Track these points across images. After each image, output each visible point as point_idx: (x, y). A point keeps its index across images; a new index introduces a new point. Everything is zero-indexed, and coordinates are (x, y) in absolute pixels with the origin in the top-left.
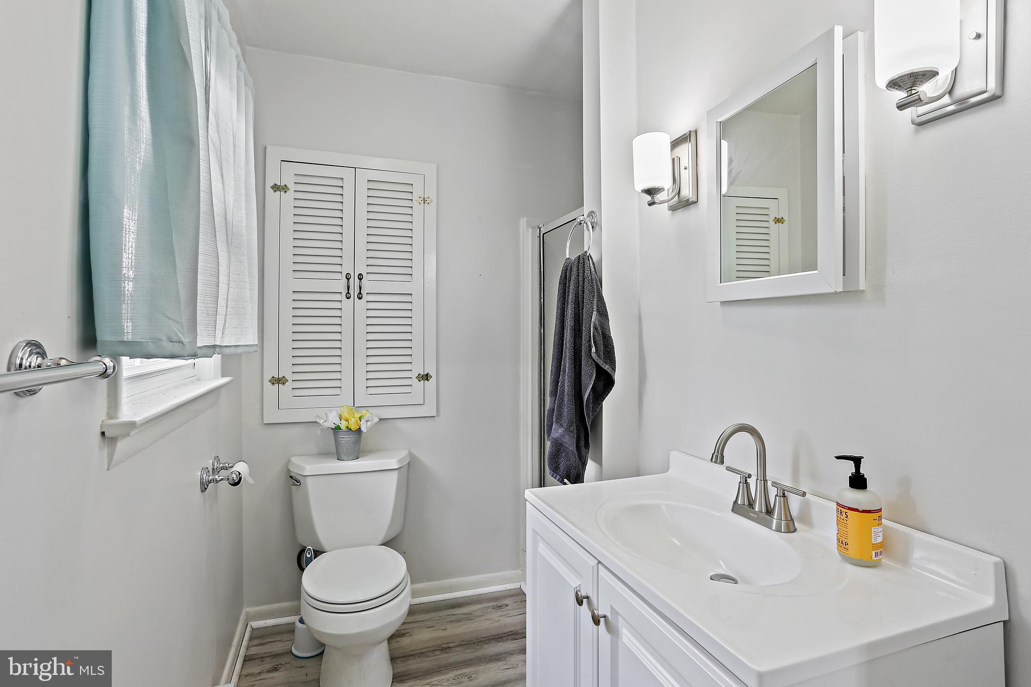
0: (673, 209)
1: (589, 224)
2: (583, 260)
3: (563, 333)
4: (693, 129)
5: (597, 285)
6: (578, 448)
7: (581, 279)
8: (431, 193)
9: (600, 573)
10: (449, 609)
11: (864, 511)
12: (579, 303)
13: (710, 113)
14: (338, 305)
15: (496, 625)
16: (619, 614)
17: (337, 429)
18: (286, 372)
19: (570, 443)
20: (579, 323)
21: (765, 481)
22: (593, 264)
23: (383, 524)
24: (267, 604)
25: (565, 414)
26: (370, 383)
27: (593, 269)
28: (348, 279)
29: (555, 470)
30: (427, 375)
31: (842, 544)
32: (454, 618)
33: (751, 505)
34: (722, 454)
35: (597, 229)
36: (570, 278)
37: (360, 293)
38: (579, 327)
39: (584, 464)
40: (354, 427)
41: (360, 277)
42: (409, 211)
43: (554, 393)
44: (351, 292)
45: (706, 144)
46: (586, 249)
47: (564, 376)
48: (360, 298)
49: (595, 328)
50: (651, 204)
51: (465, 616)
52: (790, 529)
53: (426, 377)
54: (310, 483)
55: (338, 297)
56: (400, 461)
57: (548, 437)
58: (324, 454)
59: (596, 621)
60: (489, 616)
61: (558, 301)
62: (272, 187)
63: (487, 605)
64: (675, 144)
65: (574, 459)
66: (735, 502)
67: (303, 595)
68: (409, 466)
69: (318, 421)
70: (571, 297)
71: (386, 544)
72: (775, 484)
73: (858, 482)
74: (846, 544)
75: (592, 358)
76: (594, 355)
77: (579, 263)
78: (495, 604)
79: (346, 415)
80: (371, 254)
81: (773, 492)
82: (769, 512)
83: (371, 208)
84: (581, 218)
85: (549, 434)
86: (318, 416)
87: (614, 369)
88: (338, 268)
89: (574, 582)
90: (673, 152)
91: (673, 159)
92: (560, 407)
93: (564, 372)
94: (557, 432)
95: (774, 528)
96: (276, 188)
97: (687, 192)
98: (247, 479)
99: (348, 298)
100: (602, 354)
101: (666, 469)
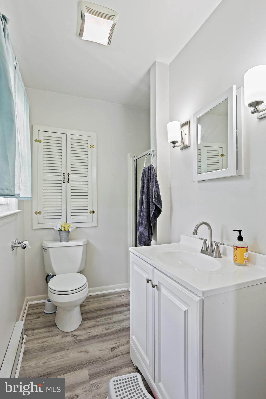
0: (182, 149)
1: (152, 154)
2: (150, 167)
3: (143, 194)
4: (188, 120)
5: (155, 176)
6: (148, 235)
7: (149, 174)
8: (95, 144)
9: (155, 271)
10: (102, 297)
11: (242, 248)
12: (149, 183)
13: (194, 115)
14: (60, 185)
15: (119, 302)
16: (161, 284)
17: (61, 230)
18: (41, 210)
19: (145, 233)
20: (149, 190)
21: (212, 241)
22: (154, 169)
23: (78, 265)
24: (34, 295)
25: (144, 222)
26: (72, 214)
27: (154, 171)
28: (64, 175)
29: (140, 242)
30: (94, 211)
31: (235, 259)
32: (104, 300)
33: (207, 250)
34: (197, 232)
35: (155, 156)
36: (146, 174)
37: (68, 181)
38: (149, 191)
39: (151, 241)
40: (67, 230)
41: (68, 175)
42: (86, 150)
43: (140, 215)
44: (65, 180)
45: (193, 126)
46: (151, 164)
47: (143, 209)
48: (68, 183)
49: (155, 192)
50: (174, 147)
51: (108, 299)
52: (220, 257)
53: (93, 212)
54: (50, 250)
55: (60, 182)
56: (83, 242)
57: (138, 231)
58: (55, 240)
59: (153, 287)
60: (117, 299)
61: (142, 182)
62: (35, 141)
63: (116, 295)
64: (182, 126)
65: (147, 238)
66: (202, 250)
67: (49, 289)
68: (87, 245)
69: (53, 228)
70: (146, 181)
71: (79, 272)
72: (215, 242)
73: (240, 238)
74: (236, 259)
75: (153, 202)
76: (154, 201)
77: (149, 168)
78: (119, 295)
79: (63, 225)
80: (72, 166)
81: (214, 244)
82: (213, 252)
83: (72, 149)
84: (150, 152)
85: (138, 230)
86: (53, 226)
87: (161, 206)
88: (60, 171)
89: (146, 276)
90: (182, 129)
91: (182, 131)
92: (142, 220)
93: (144, 207)
94: (141, 229)
95: (214, 257)
96: (37, 141)
97: (186, 143)
98: (28, 246)
99: (64, 183)
100: (157, 201)
101: (179, 241)
